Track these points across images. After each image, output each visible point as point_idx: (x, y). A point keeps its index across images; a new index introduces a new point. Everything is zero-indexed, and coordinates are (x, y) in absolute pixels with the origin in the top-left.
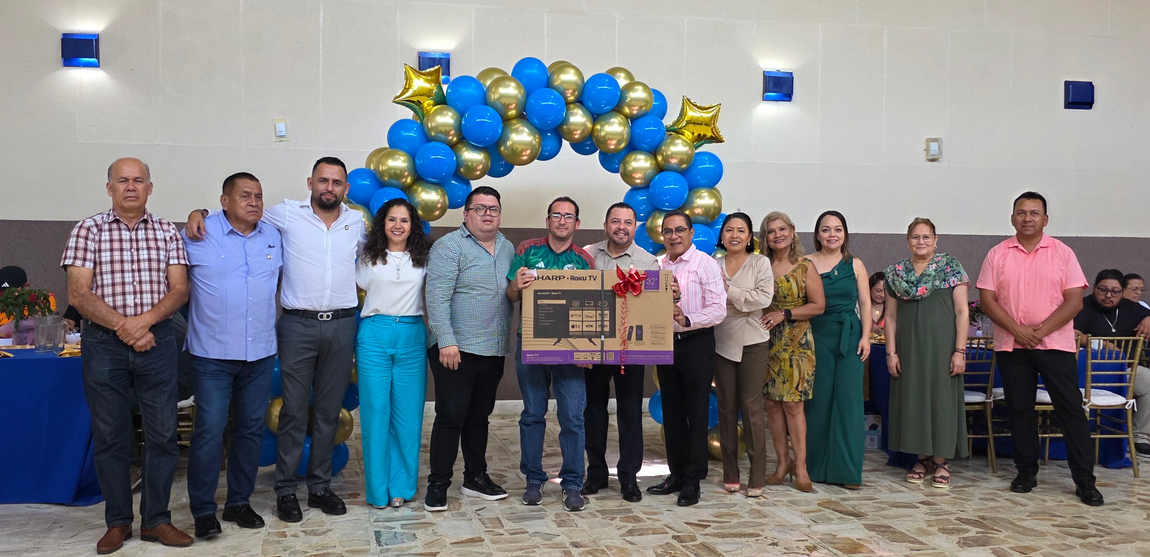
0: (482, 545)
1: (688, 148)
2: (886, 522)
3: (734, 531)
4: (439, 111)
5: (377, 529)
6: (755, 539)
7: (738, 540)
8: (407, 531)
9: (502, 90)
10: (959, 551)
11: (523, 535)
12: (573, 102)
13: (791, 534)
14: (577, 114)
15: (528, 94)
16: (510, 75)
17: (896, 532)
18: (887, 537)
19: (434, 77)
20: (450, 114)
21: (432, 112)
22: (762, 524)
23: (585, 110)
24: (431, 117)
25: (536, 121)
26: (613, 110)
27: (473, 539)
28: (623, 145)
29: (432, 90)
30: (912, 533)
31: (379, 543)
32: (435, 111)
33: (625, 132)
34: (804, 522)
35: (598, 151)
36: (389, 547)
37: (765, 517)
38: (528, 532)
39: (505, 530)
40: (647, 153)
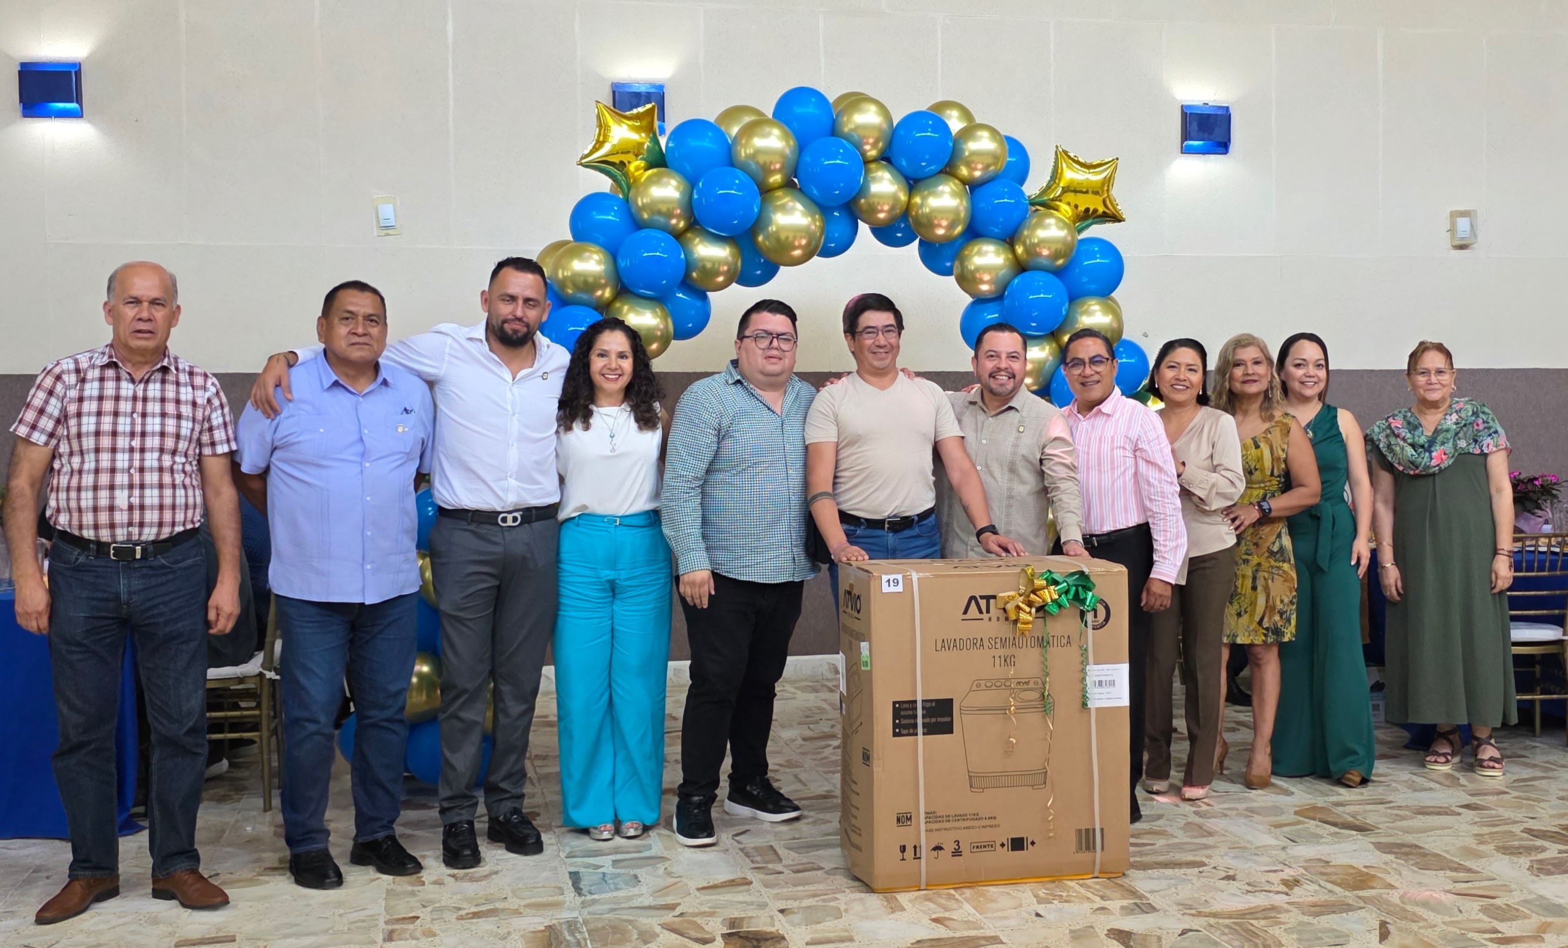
0: (748, 890)
1: (1066, 231)
2: (1409, 839)
3: (1161, 858)
4: (655, 179)
5: (573, 869)
6: (1197, 870)
7: (1169, 872)
8: (623, 871)
9: (758, 142)
10: (1533, 881)
11: (815, 872)
12: (875, 160)
13: (1256, 862)
14: (882, 178)
15: (801, 147)
16: (770, 116)
17: (1425, 855)
18: (1412, 862)
19: (645, 123)
20: (674, 182)
21: (643, 180)
22: (1207, 847)
23: (895, 172)
24: (641, 189)
25: (815, 192)
26: (941, 172)
27: (733, 881)
28: (959, 229)
29: (643, 144)
30: (1452, 856)
31: (578, 890)
32: (649, 178)
33: (962, 208)
34: (1274, 842)
35: (918, 240)
36: (596, 897)
37: (1210, 834)
38: (822, 868)
39: (785, 866)
40: (999, 241)
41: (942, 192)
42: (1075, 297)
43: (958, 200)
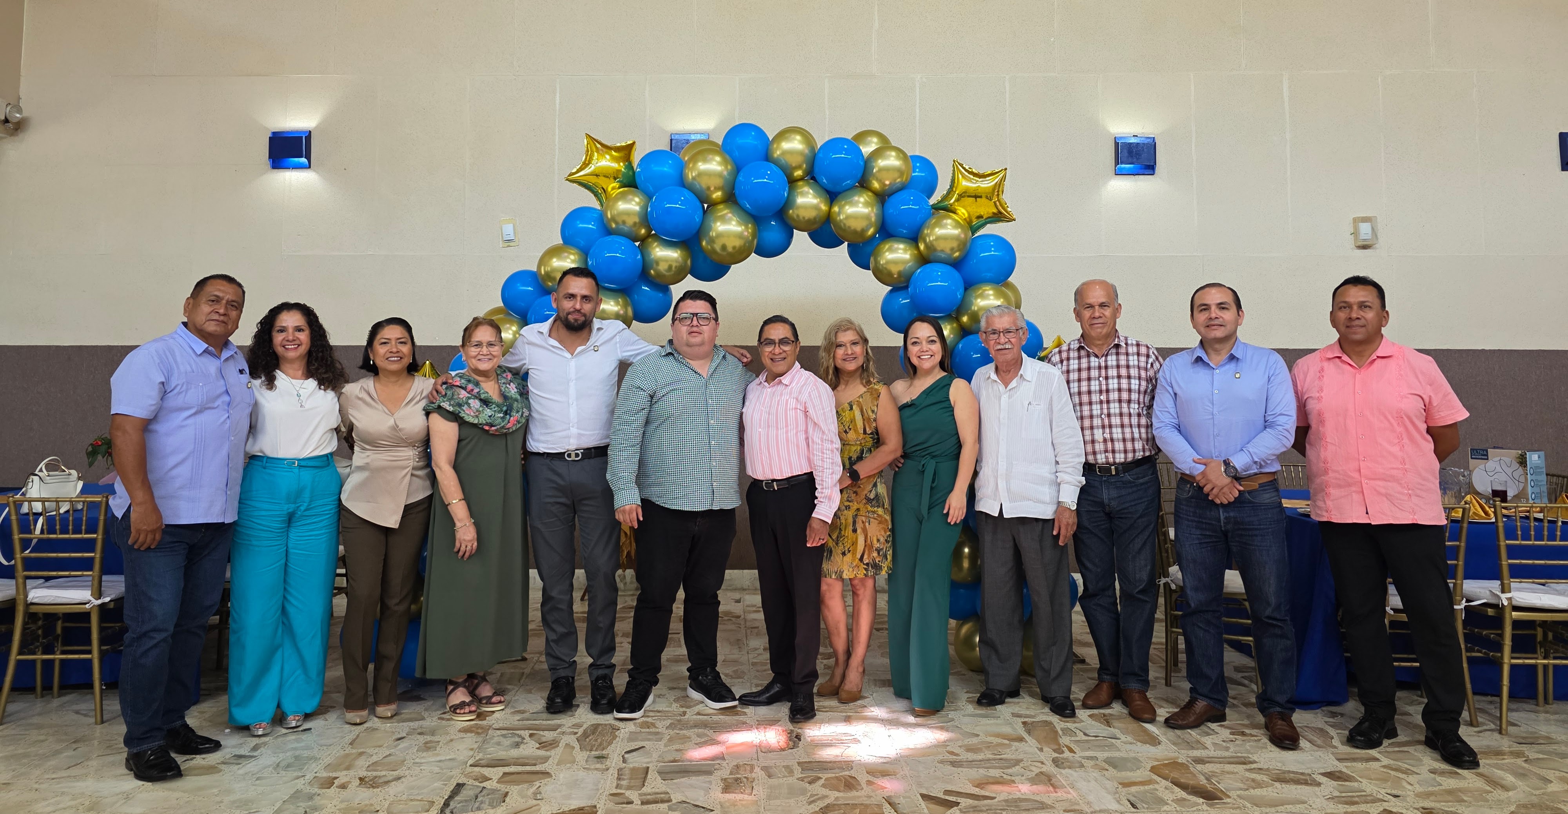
1: (960, 230)
4: (623, 196)
9: (703, 166)
12: (800, 179)
14: (806, 193)
15: (736, 171)
16: (717, 145)
19: (624, 154)
20: (636, 198)
21: (616, 196)
23: (817, 188)
24: (611, 204)
25: (748, 206)
26: (856, 185)
28: (873, 230)
29: (620, 170)
33: (873, 215)
40: (907, 240)
41: (858, 202)
42: (970, 285)
43: (870, 209)
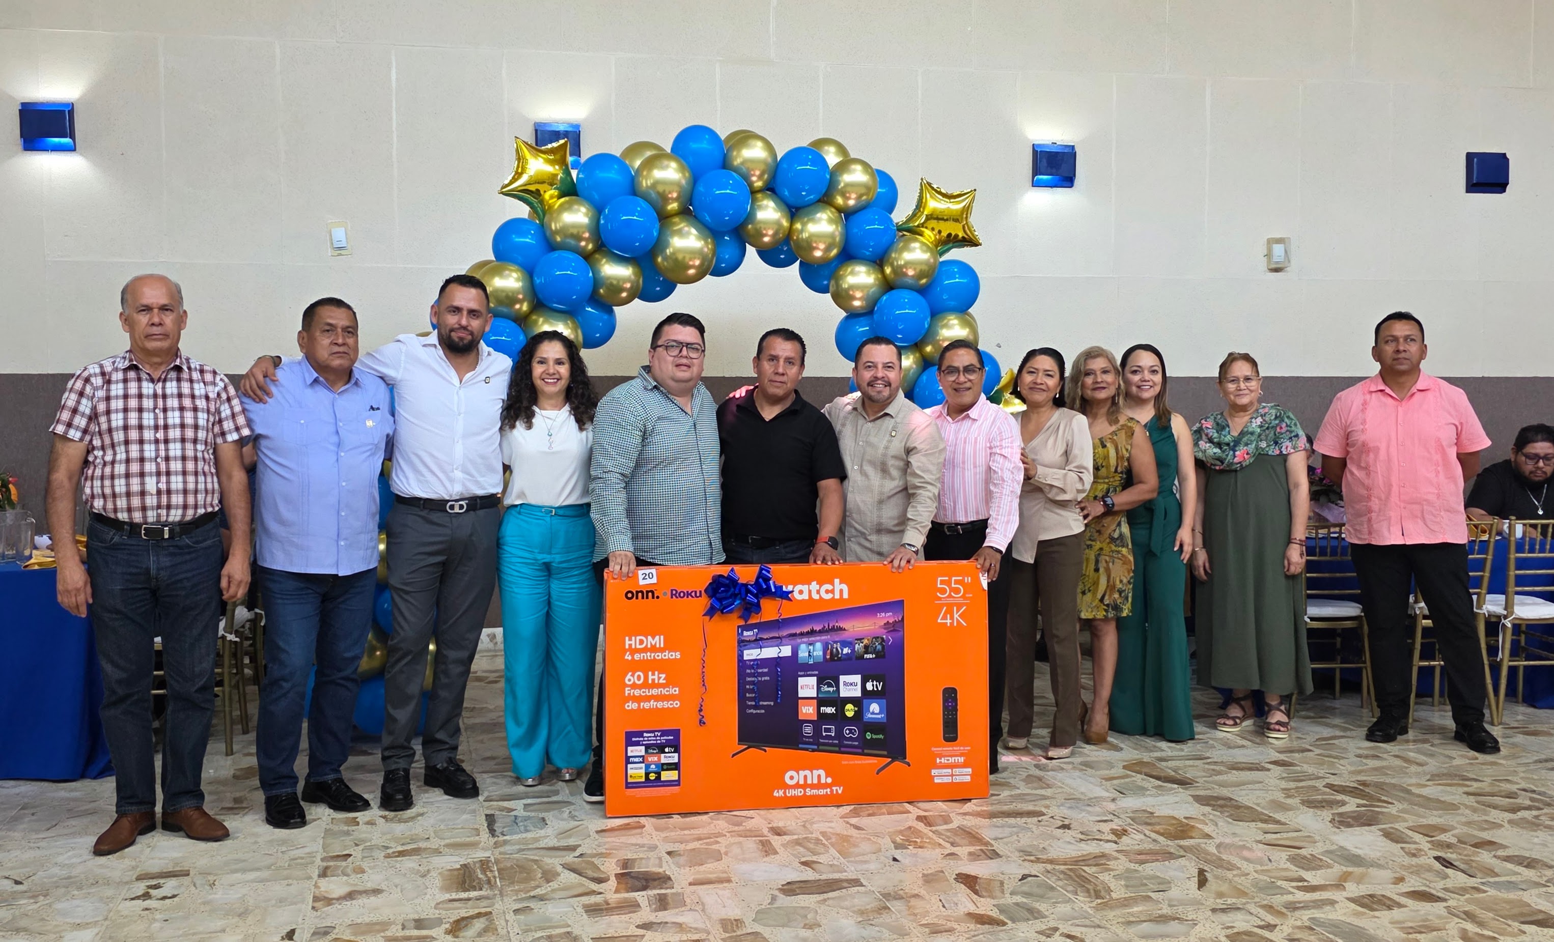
0: (641, 833)
1: (929, 254)
4: (567, 206)
5: (489, 812)
8: (533, 814)
9: (658, 174)
11: (700, 817)
12: (761, 190)
14: (767, 207)
15: (695, 179)
16: (668, 151)
19: (557, 157)
20: (582, 208)
21: (555, 207)
23: (778, 201)
24: (554, 215)
25: (707, 219)
26: (819, 201)
27: (628, 824)
28: (836, 252)
29: (556, 175)
31: (492, 831)
32: (561, 205)
33: (837, 233)
35: (799, 261)
36: (507, 838)
40: (872, 263)
41: (821, 219)
42: (937, 313)
43: (834, 227)
